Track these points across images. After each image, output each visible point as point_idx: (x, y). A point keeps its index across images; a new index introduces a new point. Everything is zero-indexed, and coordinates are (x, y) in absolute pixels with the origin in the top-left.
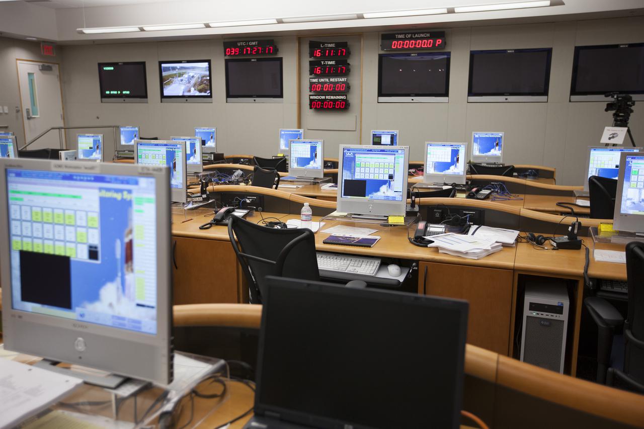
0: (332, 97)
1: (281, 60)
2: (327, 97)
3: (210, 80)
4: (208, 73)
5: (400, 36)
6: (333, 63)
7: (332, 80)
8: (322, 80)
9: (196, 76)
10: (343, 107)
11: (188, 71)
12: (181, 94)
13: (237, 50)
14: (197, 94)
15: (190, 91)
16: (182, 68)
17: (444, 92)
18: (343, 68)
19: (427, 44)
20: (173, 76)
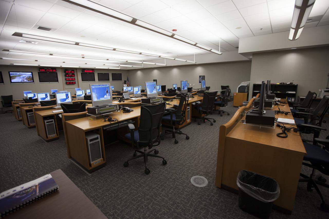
0: (72, 81)
1: (57, 73)
2: (71, 81)
3: (33, 78)
4: (31, 76)
5: (86, 70)
6: (71, 74)
7: (71, 78)
8: (69, 78)
9: (27, 76)
10: (74, 83)
11: (23, 75)
12: (20, 81)
13: (44, 70)
14: (27, 81)
15: (24, 81)
16: (20, 74)
17: (94, 80)
18: (73, 75)
19: (91, 71)
20: (16, 76)
